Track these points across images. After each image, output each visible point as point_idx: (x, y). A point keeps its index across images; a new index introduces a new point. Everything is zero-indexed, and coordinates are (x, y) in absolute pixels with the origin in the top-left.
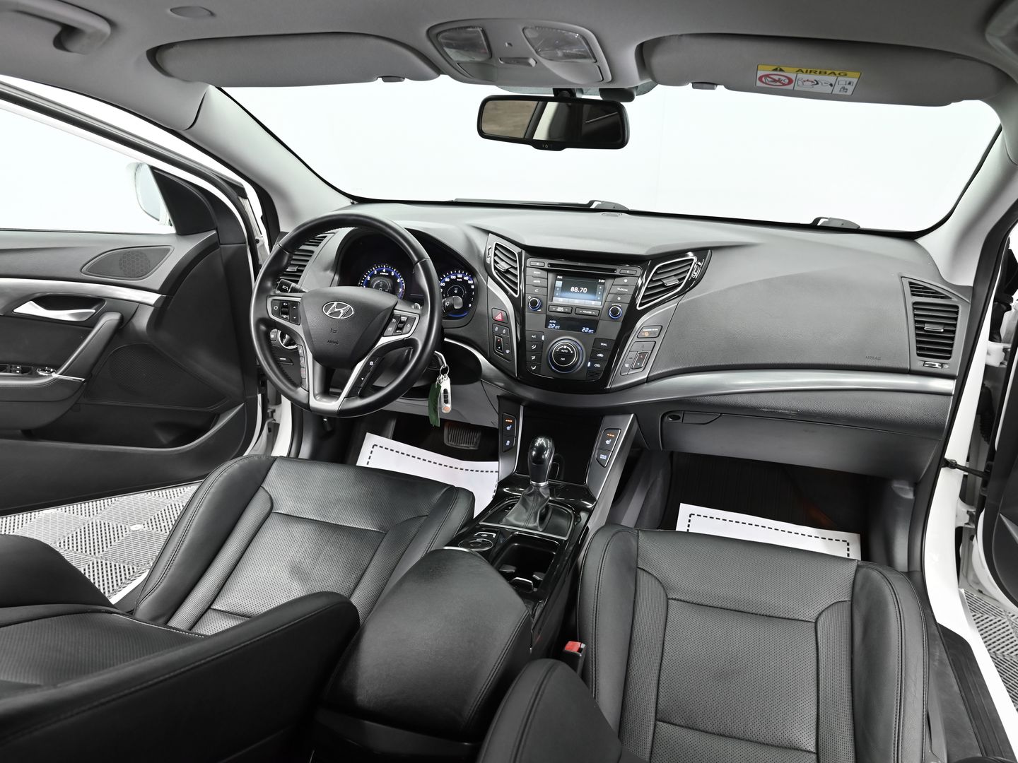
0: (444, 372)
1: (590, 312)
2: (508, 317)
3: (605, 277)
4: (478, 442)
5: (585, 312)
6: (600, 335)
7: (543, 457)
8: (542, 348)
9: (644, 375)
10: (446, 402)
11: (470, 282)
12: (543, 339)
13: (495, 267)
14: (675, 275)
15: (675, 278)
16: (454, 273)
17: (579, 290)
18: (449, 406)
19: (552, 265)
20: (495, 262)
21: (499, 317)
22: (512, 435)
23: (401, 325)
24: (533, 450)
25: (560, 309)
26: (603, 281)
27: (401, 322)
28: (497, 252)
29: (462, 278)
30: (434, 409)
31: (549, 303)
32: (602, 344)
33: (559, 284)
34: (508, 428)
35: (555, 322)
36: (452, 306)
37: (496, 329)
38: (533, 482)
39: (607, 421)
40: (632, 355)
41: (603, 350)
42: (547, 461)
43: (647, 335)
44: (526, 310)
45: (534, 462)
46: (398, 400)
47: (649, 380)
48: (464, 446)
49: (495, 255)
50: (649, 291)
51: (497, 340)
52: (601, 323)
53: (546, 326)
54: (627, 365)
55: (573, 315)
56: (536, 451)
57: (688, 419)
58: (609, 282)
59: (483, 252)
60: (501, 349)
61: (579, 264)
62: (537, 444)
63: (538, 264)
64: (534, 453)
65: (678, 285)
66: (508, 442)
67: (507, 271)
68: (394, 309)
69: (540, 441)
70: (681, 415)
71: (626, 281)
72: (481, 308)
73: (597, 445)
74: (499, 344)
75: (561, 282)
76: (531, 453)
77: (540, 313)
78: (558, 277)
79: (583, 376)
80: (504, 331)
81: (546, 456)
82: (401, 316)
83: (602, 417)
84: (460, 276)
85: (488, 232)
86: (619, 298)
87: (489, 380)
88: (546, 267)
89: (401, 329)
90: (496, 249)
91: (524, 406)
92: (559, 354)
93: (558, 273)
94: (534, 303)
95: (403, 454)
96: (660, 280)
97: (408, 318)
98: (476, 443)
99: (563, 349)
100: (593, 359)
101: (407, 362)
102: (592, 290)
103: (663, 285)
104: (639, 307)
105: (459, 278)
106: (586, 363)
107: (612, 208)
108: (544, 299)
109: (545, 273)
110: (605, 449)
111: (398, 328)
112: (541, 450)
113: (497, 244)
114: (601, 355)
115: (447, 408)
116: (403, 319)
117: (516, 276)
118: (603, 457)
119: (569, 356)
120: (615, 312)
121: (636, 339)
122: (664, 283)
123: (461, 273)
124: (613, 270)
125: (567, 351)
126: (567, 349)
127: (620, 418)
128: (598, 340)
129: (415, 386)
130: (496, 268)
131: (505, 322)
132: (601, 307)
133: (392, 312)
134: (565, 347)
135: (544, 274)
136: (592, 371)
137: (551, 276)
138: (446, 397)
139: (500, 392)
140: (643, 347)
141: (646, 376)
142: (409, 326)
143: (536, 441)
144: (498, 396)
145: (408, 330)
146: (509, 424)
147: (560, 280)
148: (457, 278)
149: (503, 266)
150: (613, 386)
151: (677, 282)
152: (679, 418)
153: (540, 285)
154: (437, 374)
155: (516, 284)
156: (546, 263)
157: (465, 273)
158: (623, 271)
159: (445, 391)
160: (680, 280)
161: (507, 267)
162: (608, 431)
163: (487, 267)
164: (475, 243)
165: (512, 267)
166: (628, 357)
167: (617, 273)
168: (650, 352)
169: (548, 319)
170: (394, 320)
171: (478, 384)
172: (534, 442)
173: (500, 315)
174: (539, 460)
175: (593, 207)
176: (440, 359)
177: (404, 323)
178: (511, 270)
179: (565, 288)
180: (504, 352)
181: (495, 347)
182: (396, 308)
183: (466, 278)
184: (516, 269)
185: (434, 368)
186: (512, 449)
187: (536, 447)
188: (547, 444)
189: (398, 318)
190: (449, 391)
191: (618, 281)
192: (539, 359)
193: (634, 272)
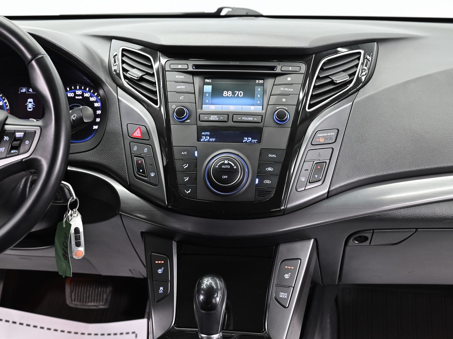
0: (73, 206)
1: (250, 119)
2: (148, 132)
3: (263, 76)
4: (109, 299)
5: (245, 118)
6: (265, 144)
7: (214, 301)
8: (196, 166)
9: (325, 189)
10: (78, 245)
11: (92, 99)
12: (196, 155)
13: (124, 75)
14: (344, 71)
15: (344, 74)
16: (71, 89)
17: (234, 93)
18: (82, 249)
19: (197, 66)
20: (124, 70)
21: (137, 134)
22: (165, 280)
23: (16, 143)
24: (199, 293)
25: (213, 118)
26: (261, 81)
27: (16, 139)
28: (125, 59)
29: (82, 95)
30: (64, 255)
31: (199, 111)
32: (270, 155)
33: (208, 89)
34: (160, 271)
35: (208, 133)
36: (80, 120)
37: (135, 148)
38: (203, 335)
39: (284, 250)
40: (308, 166)
41: (272, 163)
42: (219, 307)
43: (322, 141)
44: (172, 122)
45: (203, 309)
46: (8, 252)
47: (329, 195)
48: (91, 305)
49: (123, 62)
50: (316, 90)
51: (137, 162)
52: (265, 130)
53: (199, 139)
54: (303, 179)
55: (230, 124)
56: (203, 295)
57: (378, 239)
58: (269, 82)
59: (106, 60)
60: (143, 172)
61: (231, 63)
62: (204, 286)
63: (180, 67)
64: (202, 297)
65: (350, 82)
66: (161, 288)
67: (141, 79)
68: (4, 124)
69: (207, 282)
70: (369, 235)
71: (289, 79)
72: (113, 124)
73: (274, 281)
74: (140, 166)
75: (211, 86)
76: (199, 298)
77: (189, 124)
78: (207, 81)
79: (251, 196)
80: (146, 150)
81: (218, 299)
82: (15, 131)
83: (277, 245)
84: (79, 92)
85: (110, 38)
86: (284, 100)
87: (130, 212)
88: (190, 69)
89: (17, 148)
90: (123, 55)
91: (177, 242)
92: (220, 171)
93: (205, 75)
94: (180, 113)
95: (14, 323)
96: (327, 77)
97: (26, 133)
98: (107, 299)
99: (224, 164)
100: (261, 173)
101: (23, 198)
102: (250, 94)
103: (332, 83)
104: (309, 108)
105: (79, 95)
106: (253, 181)
107: (245, 14)
108: (192, 107)
109: (191, 77)
110: (285, 286)
111: (13, 148)
112: (210, 292)
113: (124, 50)
114: (270, 169)
115: (80, 251)
116: (18, 135)
117: (153, 84)
118: (283, 295)
119: (232, 172)
120: (281, 117)
121: (310, 146)
122: (333, 80)
123: (80, 89)
124: (273, 68)
125: (229, 167)
126: (229, 164)
127: (298, 245)
128: (263, 152)
129: (33, 230)
130: (126, 77)
131: (145, 139)
132: (264, 111)
133: (3, 127)
134: (226, 162)
135: (189, 78)
136: (260, 190)
137: (197, 80)
138: (77, 238)
139: (145, 227)
140: (319, 155)
141: (326, 191)
142: (27, 142)
143: (203, 283)
144: (142, 233)
145: (27, 148)
146: (160, 266)
147: (208, 84)
148: (75, 95)
149: (135, 73)
150: (290, 206)
151: (348, 78)
152: (366, 239)
153: (185, 90)
154: (64, 210)
155: (154, 93)
156: (189, 65)
157: (85, 89)
158: (284, 68)
159: (77, 230)
160: (350, 75)
161: (140, 74)
162: (284, 263)
163: (114, 77)
164: (95, 52)
165: (147, 74)
166: (304, 169)
167: (278, 70)
168: (328, 161)
169: (200, 130)
170: (6, 138)
171: (116, 220)
172: (200, 284)
173: (138, 131)
174: (209, 305)
175: (223, 13)
176: (66, 191)
177: (21, 140)
178: (146, 77)
179: (217, 92)
180: (148, 176)
181: (136, 169)
182: (7, 122)
183: (87, 95)
184: (153, 75)
185: (60, 203)
186: (167, 296)
187: (203, 290)
188: (217, 285)
189: (12, 134)
190: (81, 230)
191: (279, 80)
192: (194, 180)
193: (297, 69)
